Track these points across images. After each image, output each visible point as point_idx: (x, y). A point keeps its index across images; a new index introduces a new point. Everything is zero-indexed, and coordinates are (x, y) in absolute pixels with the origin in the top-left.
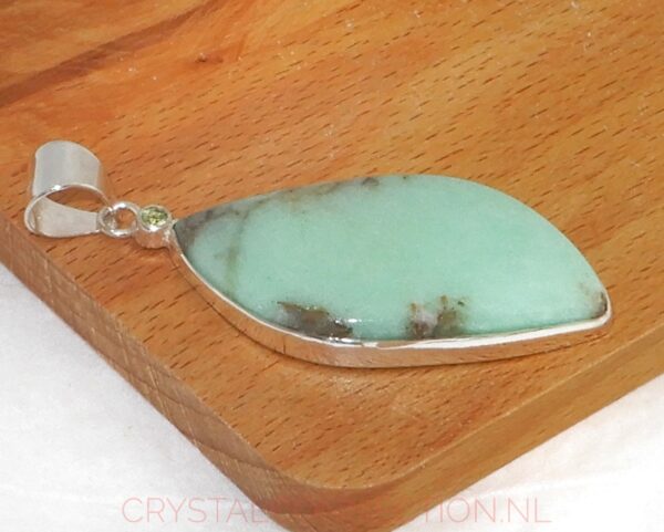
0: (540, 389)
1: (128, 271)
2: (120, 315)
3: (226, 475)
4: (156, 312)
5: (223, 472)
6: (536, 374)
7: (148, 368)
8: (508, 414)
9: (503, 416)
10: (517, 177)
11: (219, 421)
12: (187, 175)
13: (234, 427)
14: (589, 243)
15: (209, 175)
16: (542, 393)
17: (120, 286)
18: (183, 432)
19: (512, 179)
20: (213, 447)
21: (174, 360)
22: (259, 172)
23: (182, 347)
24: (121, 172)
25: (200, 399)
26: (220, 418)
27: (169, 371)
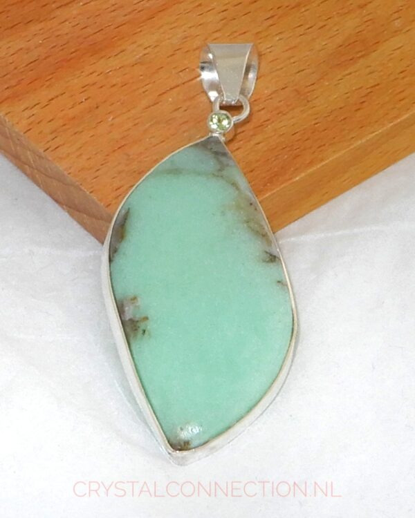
0: (322, 160)
1: (13, 82)
2: (7, 114)
3: (88, 231)
4: (35, 111)
5: (86, 229)
6: (320, 149)
7: (29, 153)
8: (297, 178)
9: (295, 180)
10: (307, 8)
11: (81, 190)
12: (58, 12)
13: (91, 192)
14: (360, 54)
15: (75, 12)
16: (324, 163)
17: (7, 93)
18: (57, 201)
19: (303, 10)
20: (78, 210)
21: (47, 146)
22: (113, 8)
23: (53, 136)
24: (9, 11)
25: (66, 173)
26: (81, 186)
27: (43, 154)
